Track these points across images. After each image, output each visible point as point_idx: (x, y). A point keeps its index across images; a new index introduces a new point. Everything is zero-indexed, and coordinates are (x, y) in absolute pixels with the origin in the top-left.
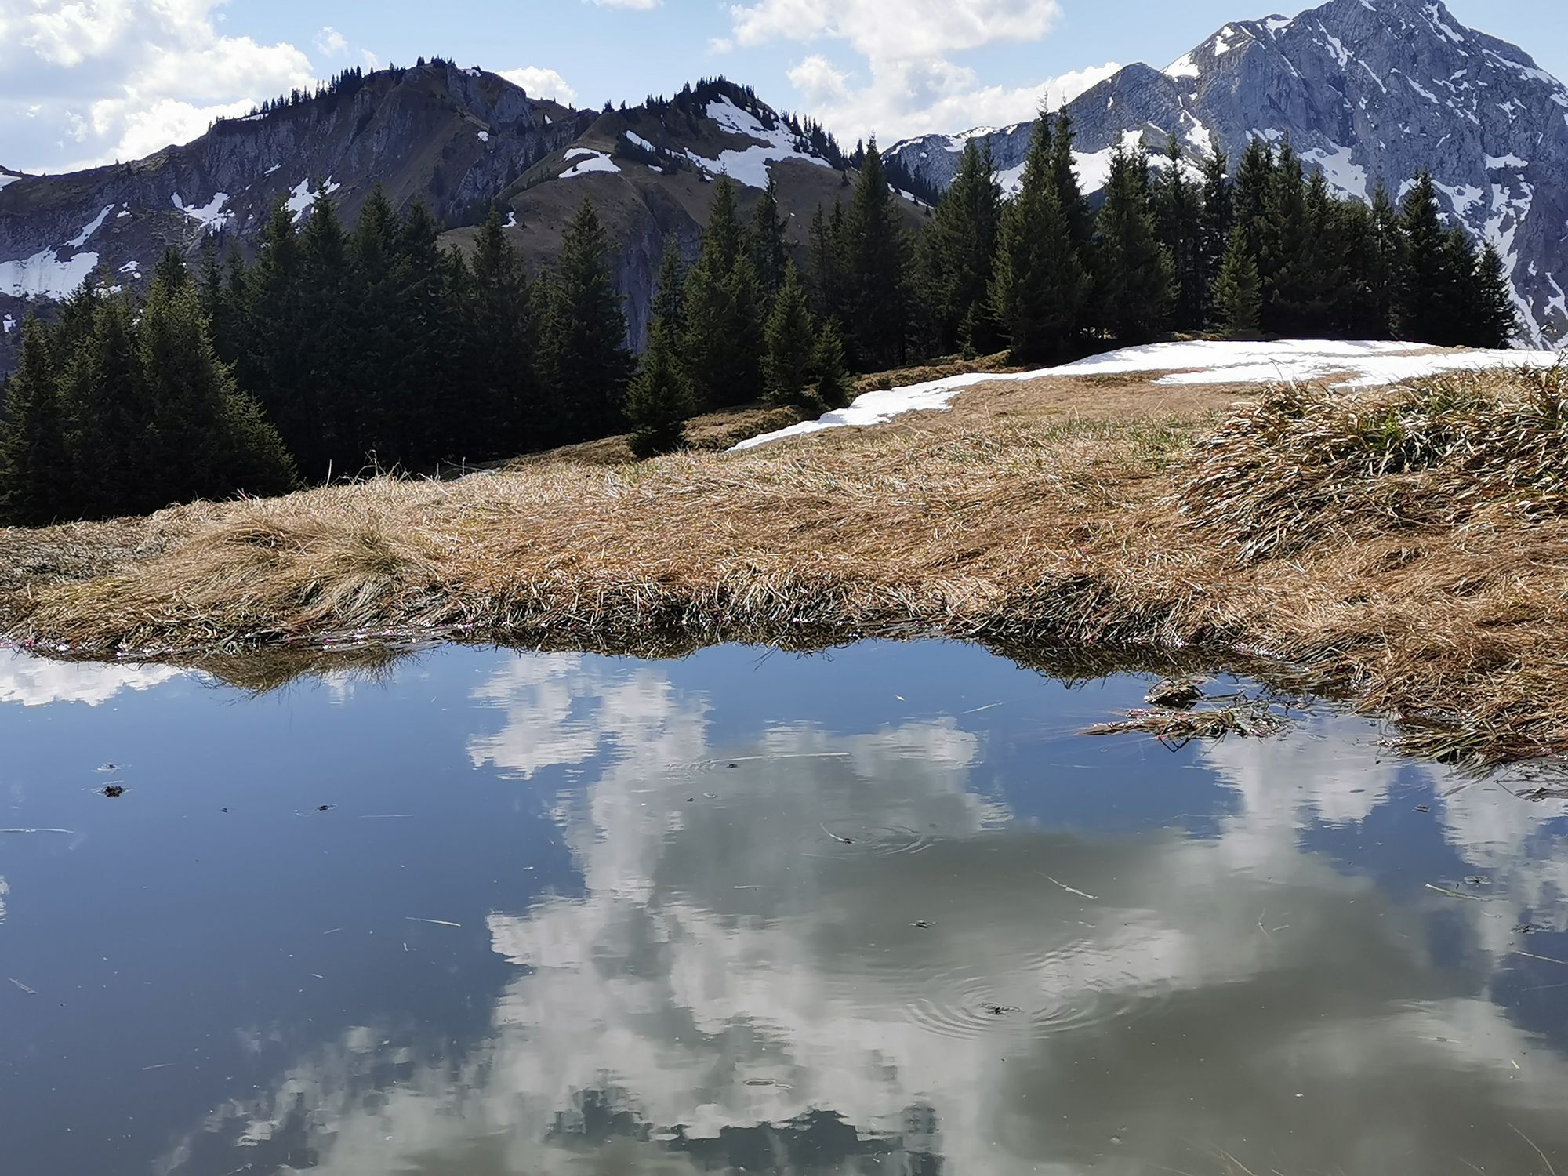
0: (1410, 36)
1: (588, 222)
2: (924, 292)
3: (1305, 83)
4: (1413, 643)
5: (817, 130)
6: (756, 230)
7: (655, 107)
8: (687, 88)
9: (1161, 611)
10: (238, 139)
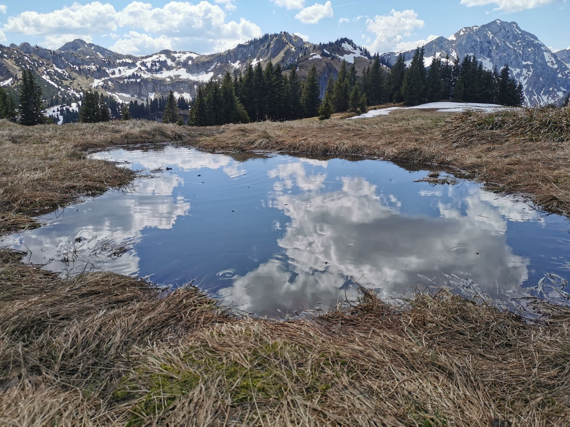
0: (508, 32)
1: (314, 69)
2: (386, 88)
3: (481, 42)
4: (492, 167)
5: (366, 50)
6: (350, 73)
7: (331, 44)
8: (338, 40)
9: (433, 157)
10: (242, 49)
